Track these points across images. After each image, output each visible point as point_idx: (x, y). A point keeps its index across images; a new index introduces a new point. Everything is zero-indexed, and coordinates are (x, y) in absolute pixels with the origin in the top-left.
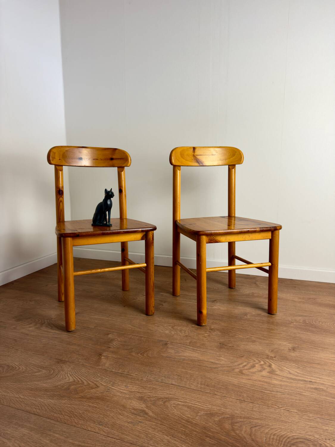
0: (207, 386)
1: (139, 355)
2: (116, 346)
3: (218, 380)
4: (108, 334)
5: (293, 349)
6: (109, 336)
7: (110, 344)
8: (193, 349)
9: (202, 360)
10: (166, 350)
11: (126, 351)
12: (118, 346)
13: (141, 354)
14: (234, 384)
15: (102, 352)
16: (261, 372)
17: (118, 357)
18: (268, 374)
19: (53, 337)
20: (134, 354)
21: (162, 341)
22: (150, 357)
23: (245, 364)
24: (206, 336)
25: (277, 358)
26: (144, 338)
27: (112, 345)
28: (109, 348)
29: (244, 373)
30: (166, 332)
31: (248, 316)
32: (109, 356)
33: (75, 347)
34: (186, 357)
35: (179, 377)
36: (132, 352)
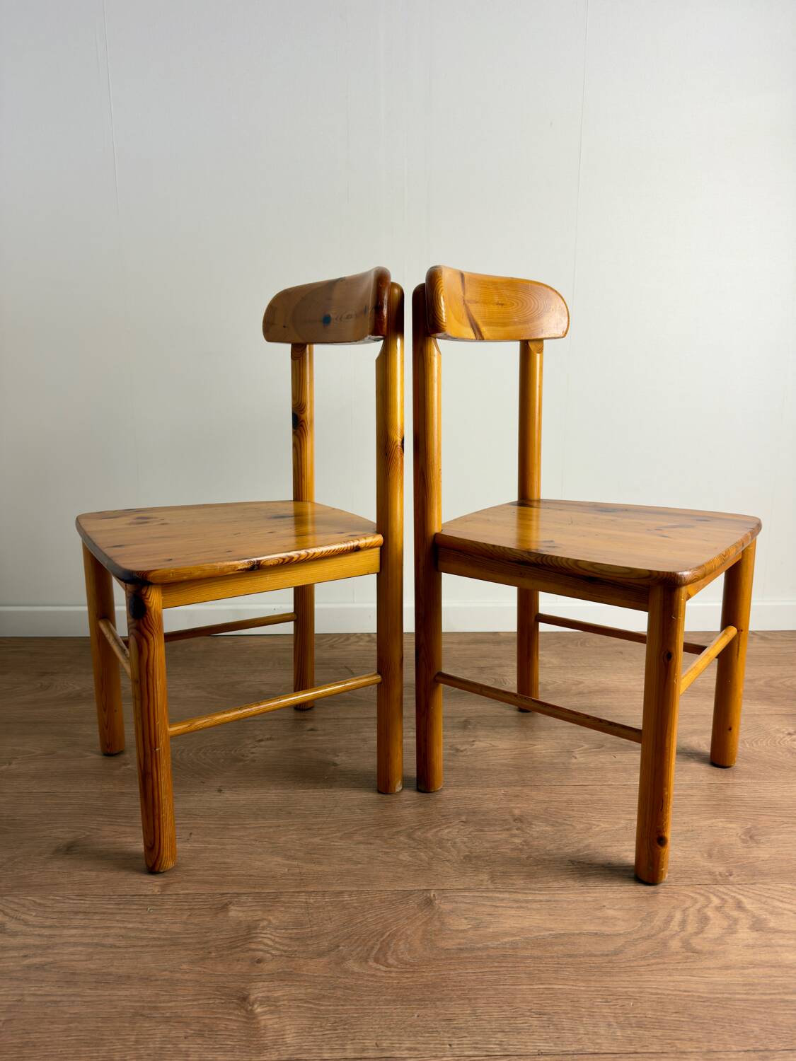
0: (640, 1025)
1: (371, 963)
2: (278, 949)
3: (652, 994)
4: (225, 908)
5: (751, 837)
6: (232, 914)
7: (253, 946)
8: (516, 901)
9: (562, 932)
10: (443, 924)
11: (324, 960)
12: (286, 948)
13: (377, 960)
14: (702, 997)
15: (243, 985)
16: (735, 932)
17: (309, 990)
18: (755, 935)
19: (29, 967)
20: (352, 965)
21: (410, 893)
22: (412, 965)
23: (678, 916)
24: (520, 847)
25: (738, 876)
26: (350, 896)
27: (261, 947)
28: (259, 961)
29: (699, 947)
30: (401, 857)
31: (577, 756)
32: (277, 999)
33: (135, 993)
34: (514, 935)
35: (545, 1018)
36: (344, 959)
